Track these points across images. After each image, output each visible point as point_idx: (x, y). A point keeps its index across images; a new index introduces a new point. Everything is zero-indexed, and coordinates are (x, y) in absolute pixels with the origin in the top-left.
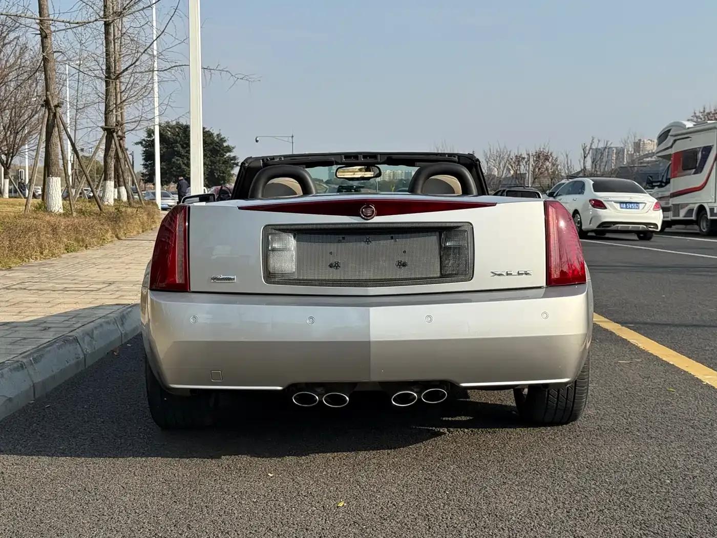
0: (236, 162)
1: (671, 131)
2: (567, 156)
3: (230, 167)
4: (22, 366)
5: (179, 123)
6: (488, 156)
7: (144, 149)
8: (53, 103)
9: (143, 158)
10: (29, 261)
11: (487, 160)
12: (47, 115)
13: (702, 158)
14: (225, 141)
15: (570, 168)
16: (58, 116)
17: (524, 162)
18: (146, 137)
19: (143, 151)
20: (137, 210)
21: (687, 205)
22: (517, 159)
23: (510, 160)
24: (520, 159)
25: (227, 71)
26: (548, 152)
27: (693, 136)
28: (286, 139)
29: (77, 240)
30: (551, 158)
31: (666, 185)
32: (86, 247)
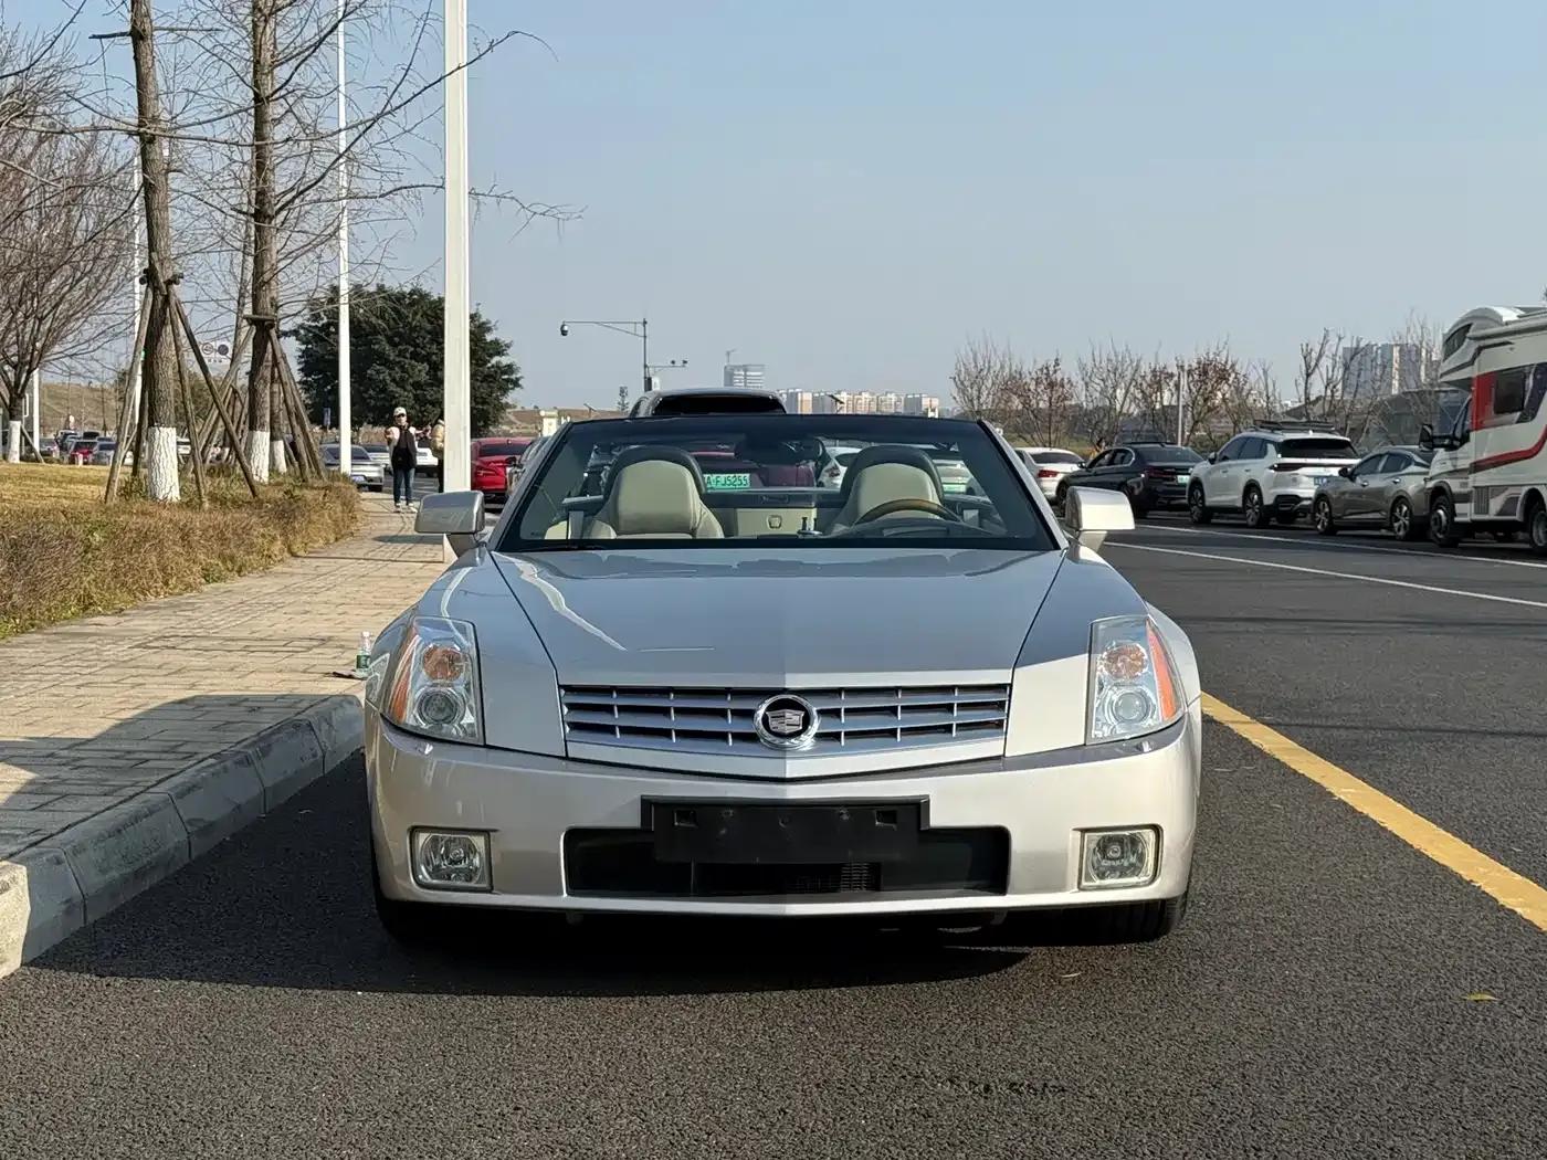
0: (513, 377)
1: (1472, 327)
2: (1265, 372)
3: (500, 388)
4: (247, 761)
5: (383, 286)
6: (1090, 371)
7: (303, 347)
8: (164, 275)
9: (301, 366)
10: (145, 599)
11: (1087, 379)
12: (150, 299)
13: (1534, 386)
14: (489, 330)
15: (1272, 399)
16: (173, 303)
17: (1172, 384)
18: (308, 320)
19: (301, 350)
20: (325, 495)
21: (1504, 488)
22: (1155, 376)
23: (1139, 380)
24: (1163, 376)
25: (512, 198)
26: (1226, 362)
27: (1518, 341)
28: (631, 328)
29: (222, 557)
30: (1233, 375)
31: (1462, 445)
32: (239, 572)
